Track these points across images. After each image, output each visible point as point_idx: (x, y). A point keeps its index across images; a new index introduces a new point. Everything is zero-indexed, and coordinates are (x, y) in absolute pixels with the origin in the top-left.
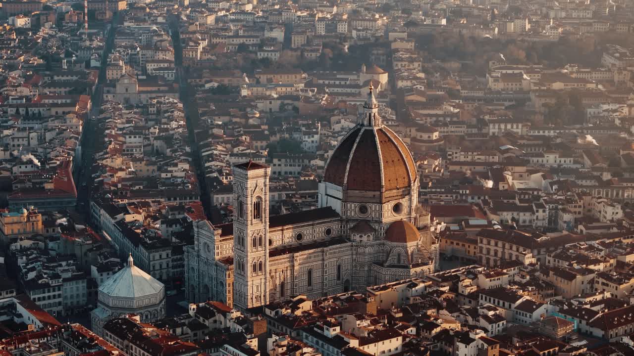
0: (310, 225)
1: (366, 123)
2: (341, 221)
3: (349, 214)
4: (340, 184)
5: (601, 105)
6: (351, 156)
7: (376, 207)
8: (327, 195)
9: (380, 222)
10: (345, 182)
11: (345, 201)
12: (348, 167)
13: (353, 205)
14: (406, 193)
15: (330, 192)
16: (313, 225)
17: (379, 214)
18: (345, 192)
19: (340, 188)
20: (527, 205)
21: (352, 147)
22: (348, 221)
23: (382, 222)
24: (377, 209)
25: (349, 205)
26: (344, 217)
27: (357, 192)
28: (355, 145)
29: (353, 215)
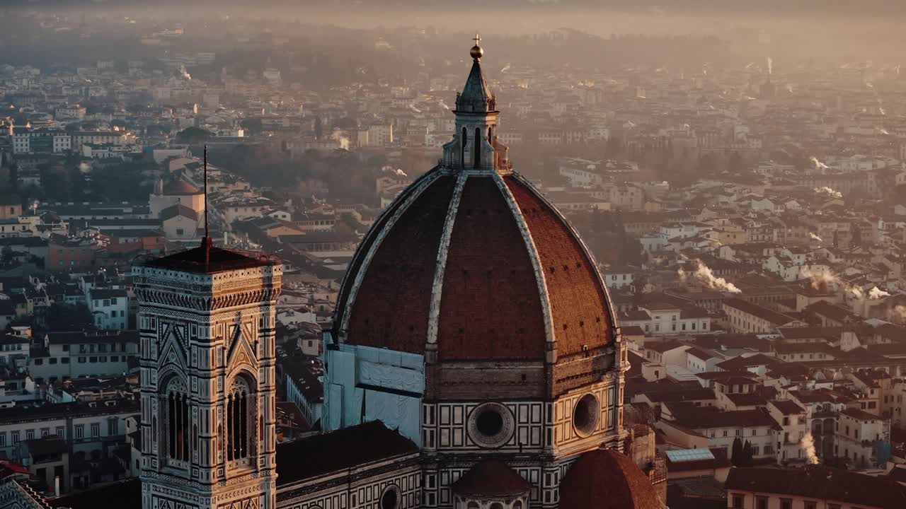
0: (338, 482)
1: (468, 158)
2: (423, 462)
3: (445, 440)
4: (414, 343)
5: (664, 230)
6: (443, 256)
7: (530, 409)
8: (359, 385)
9: (543, 458)
10: (432, 338)
11: (433, 396)
12: (438, 289)
13: (458, 411)
14: (605, 364)
15: (372, 375)
16: (348, 480)
17: (542, 435)
18: (432, 371)
19: (416, 359)
20: (753, 408)
21: (440, 231)
22: (445, 460)
23: (551, 458)
24: (536, 418)
25: (445, 411)
26: (431, 450)
27: (472, 366)
28: (450, 224)
29: (458, 440)
